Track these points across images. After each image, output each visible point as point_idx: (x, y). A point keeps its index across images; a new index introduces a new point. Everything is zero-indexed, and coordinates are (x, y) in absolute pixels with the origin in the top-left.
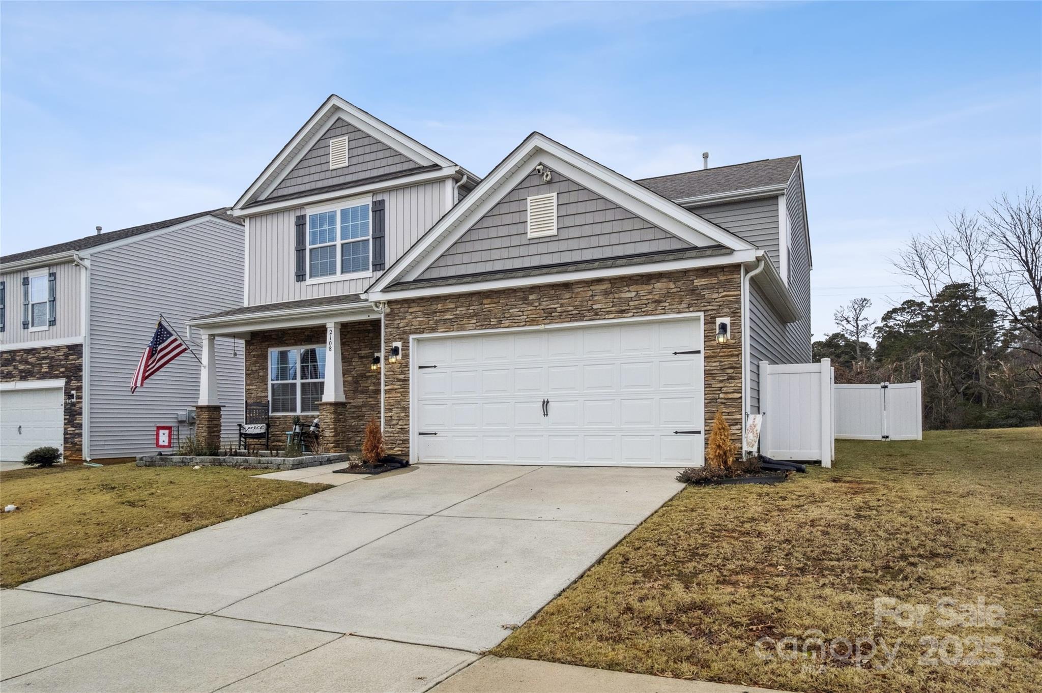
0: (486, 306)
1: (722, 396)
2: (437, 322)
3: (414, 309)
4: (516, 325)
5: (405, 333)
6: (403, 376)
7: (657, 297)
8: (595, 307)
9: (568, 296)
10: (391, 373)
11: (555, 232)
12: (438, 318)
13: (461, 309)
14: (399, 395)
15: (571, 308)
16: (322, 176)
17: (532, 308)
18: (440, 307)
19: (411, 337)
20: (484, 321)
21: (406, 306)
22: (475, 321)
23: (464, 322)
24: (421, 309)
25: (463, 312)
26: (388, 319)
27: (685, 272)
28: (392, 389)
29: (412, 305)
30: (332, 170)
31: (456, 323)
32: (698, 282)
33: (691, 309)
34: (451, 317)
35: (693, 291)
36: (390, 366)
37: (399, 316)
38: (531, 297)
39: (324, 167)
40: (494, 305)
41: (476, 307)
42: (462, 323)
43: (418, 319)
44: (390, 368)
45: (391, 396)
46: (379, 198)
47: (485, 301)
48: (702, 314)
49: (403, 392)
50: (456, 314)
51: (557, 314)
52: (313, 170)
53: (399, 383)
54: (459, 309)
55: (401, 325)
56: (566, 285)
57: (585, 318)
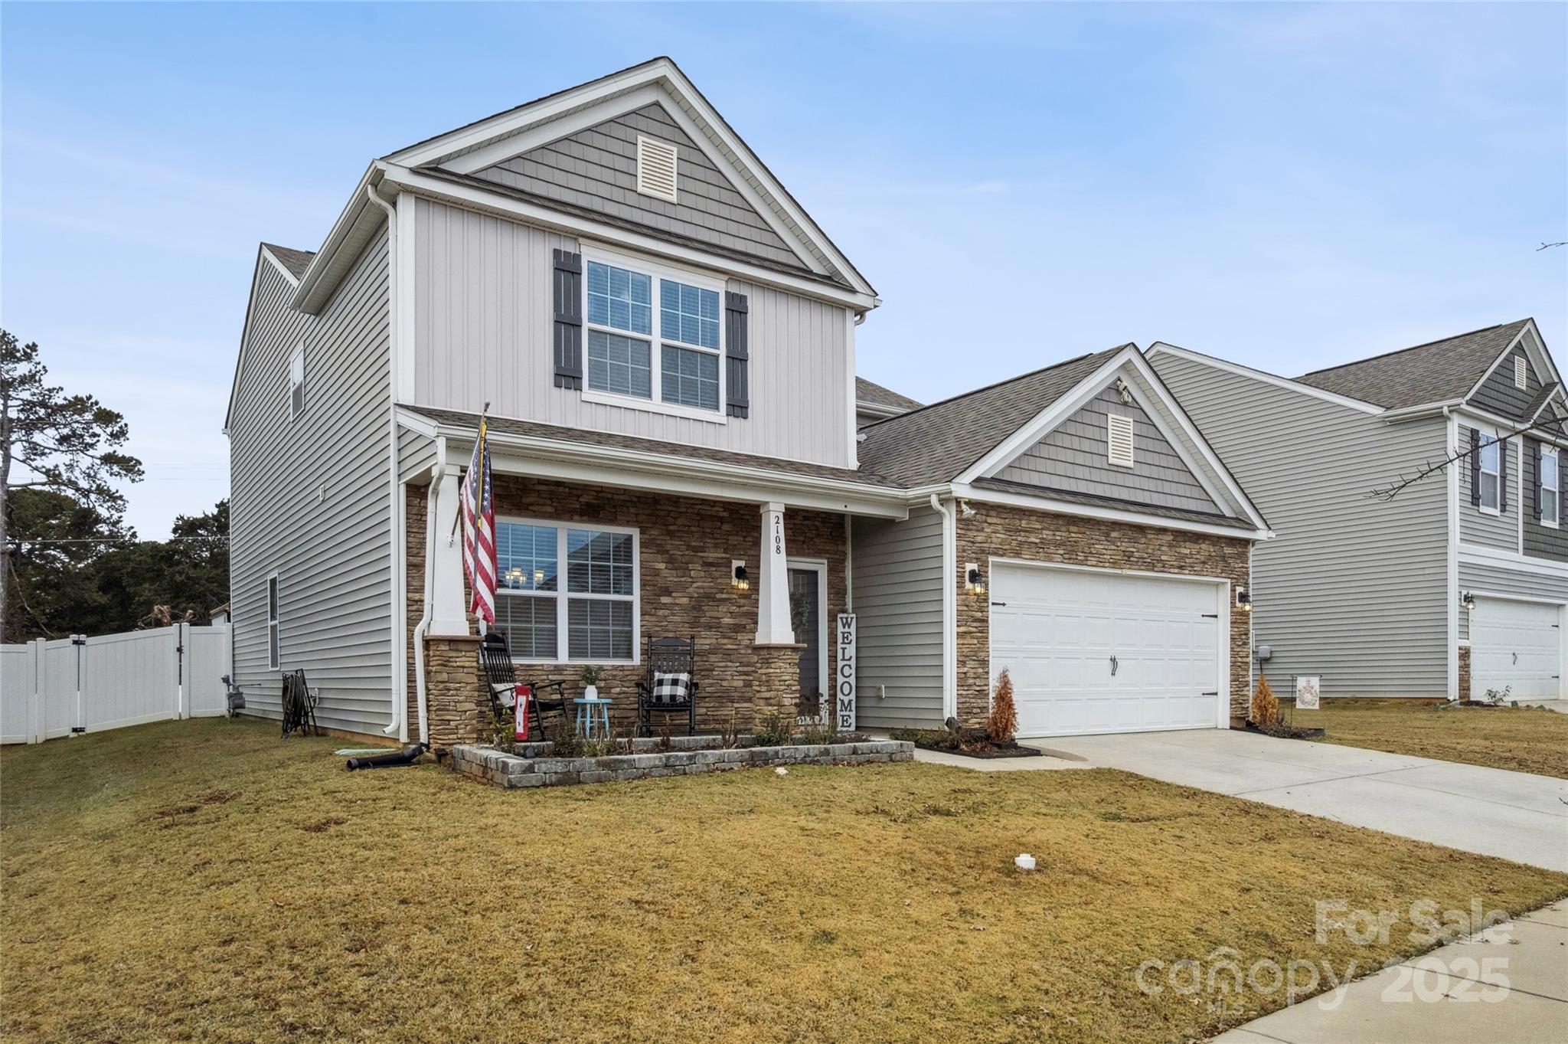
0: (1073, 535)
1: (1240, 659)
2: (1020, 543)
3: (994, 520)
4: (1101, 564)
5: (983, 552)
6: (980, 614)
7: (1203, 558)
8: (1163, 558)
9: (1143, 540)
10: (965, 608)
11: (1131, 464)
12: (1023, 539)
13: (1047, 532)
14: (975, 641)
15: (1146, 556)
16: (617, 194)
17: (1113, 547)
18: (1024, 523)
19: (991, 559)
20: (1072, 554)
21: (984, 512)
22: (1062, 552)
23: (1051, 551)
24: (1003, 521)
25: (1050, 537)
26: (961, 526)
27: (1220, 538)
28: (965, 633)
29: (993, 513)
30: (639, 194)
31: (1041, 549)
32: (1228, 550)
33: (1223, 575)
34: (1037, 541)
35: (1224, 558)
36: (964, 597)
37: (973, 525)
38: (1114, 534)
39: (623, 180)
40: (1080, 536)
41: (1064, 534)
42: (1049, 551)
43: (998, 535)
44: (964, 600)
45: (966, 642)
46: (737, 288)
47: (1072, 529)
48: (1229, 581)
49: (982, 637)
50: (1043, 538)
51: (1135, 560)
52: (594, 171)
53: (975, 624)
54: (1044, 532)
55: (979, 539)
56: (1141, 529)
57: (1156, 569)
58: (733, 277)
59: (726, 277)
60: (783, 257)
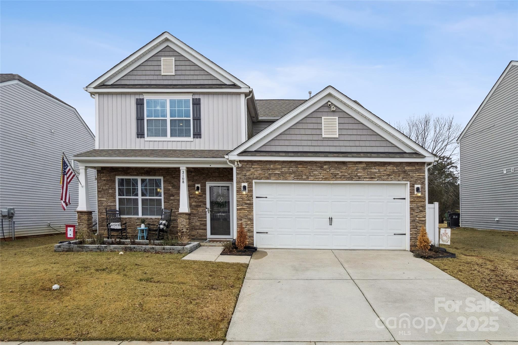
0: (299, 169)
1: (417, 219)
2: (270, 174)
3: (256, 166)
4: (317, 179)
5: (250, 178)
6: (249, 202)
7: (388, 173)
8: (358, 174)
9: (345, 168)
10: (241, 200)
11: (337, 136)
12: (271, 172)
13: (285, 169)
14: (247, 212)
15: (346, 174)
16: (155, 77)
17: (326, 172)
18: (272, 166)
19: (254, 181)
20: (299, 176)
21: (250, 164)
22: (293, 176)
23: (287, 176)
24: (260, 167)
25: (286, 171)
26: (239, 170)
27: (401, 163)
28: (242, 209)
29: (255, 164)
30: (162, 75)
31: (282, 176)
32: (407, 168)
33: (404, 180)
34: (279, 172)
35: (405, 172)
36: (240, 196)
37: (245, 169)
38: (325, 167)
39: (157, 73)
40: (304, 169)
41: (294, 169)
42: (285, 176)
43: (258, 172)
44: (240, 197)
45: (241, 212)
46: (197, 97)
47: (299, 166)
48: (409, 182)
49: (249, 210)
50: (282, 171)
51: (339, 176)
52: (148, 73)
53: (246, 205)
54: (283, 169)
55: (248, 174)
56: (344, 163)
57: (353, 180)
58: (194, 93)
59: (192, 94)
60: (215, 82)
